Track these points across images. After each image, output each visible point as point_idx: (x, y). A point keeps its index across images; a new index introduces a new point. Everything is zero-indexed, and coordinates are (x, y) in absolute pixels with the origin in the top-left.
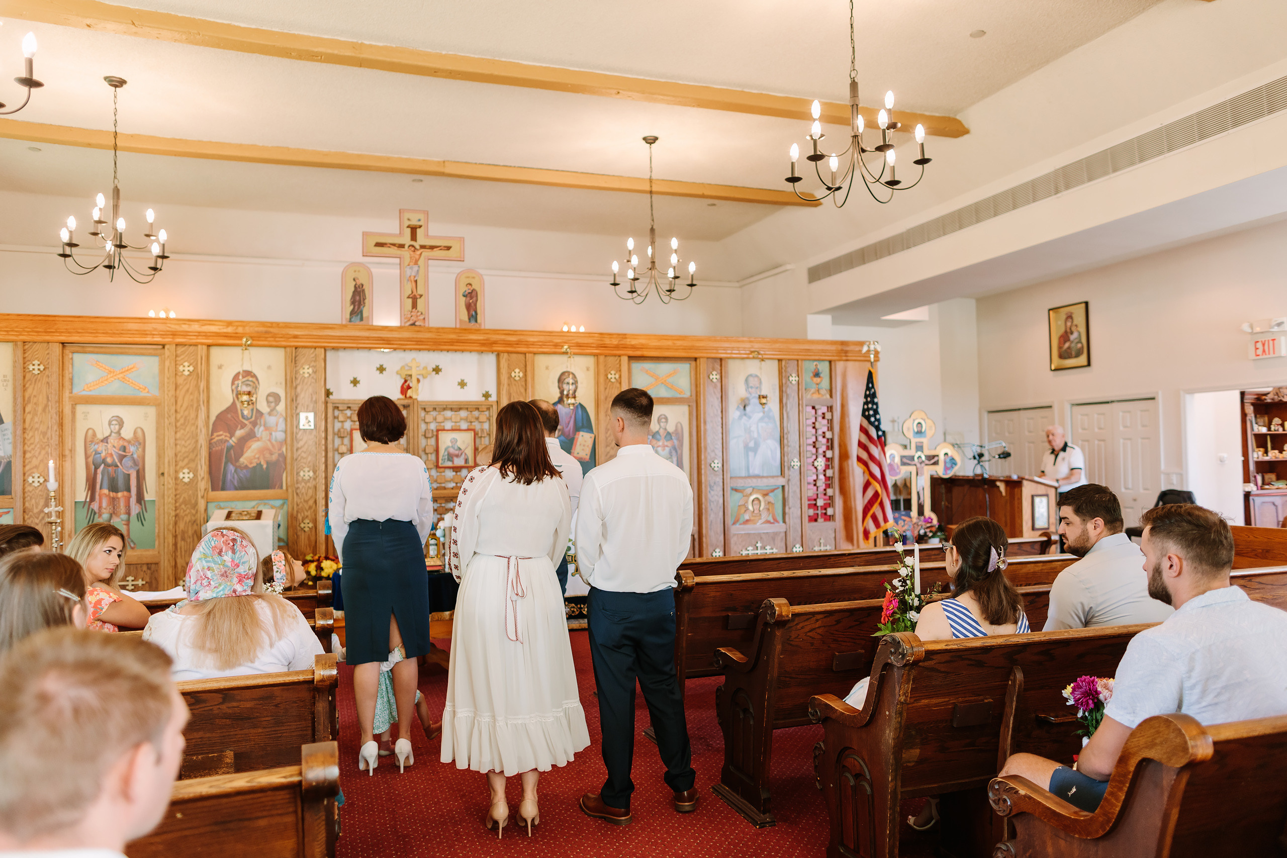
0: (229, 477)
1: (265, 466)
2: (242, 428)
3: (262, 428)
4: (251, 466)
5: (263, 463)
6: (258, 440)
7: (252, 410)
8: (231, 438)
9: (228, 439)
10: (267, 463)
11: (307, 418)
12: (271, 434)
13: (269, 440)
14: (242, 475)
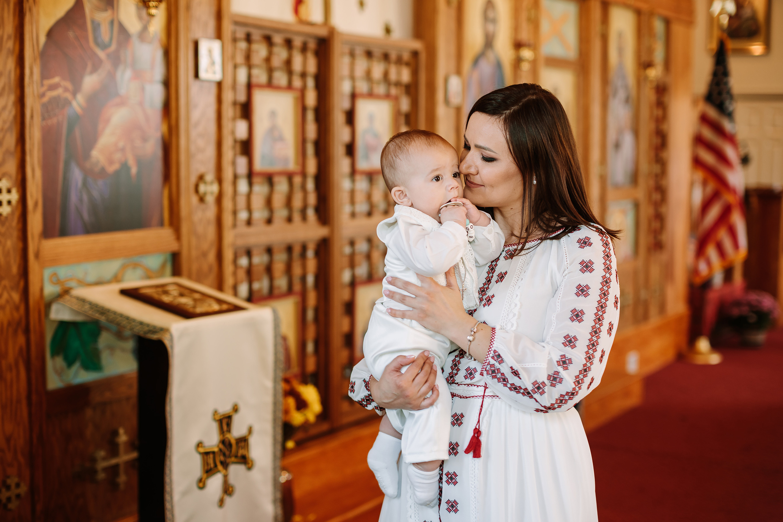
0: (73, 198)
1: (134, 170)
2: (95, 69)
3: (128, 74)
4: (111, 169)
5: (131, 162)
6: (123, 103)
7: (112, 22)
8: (74, 94)
9: (68, 95)
10: (139, 162)
11: (210, 51)
12: (143, 89)
13: (141, 104)
14: (96, 194)
